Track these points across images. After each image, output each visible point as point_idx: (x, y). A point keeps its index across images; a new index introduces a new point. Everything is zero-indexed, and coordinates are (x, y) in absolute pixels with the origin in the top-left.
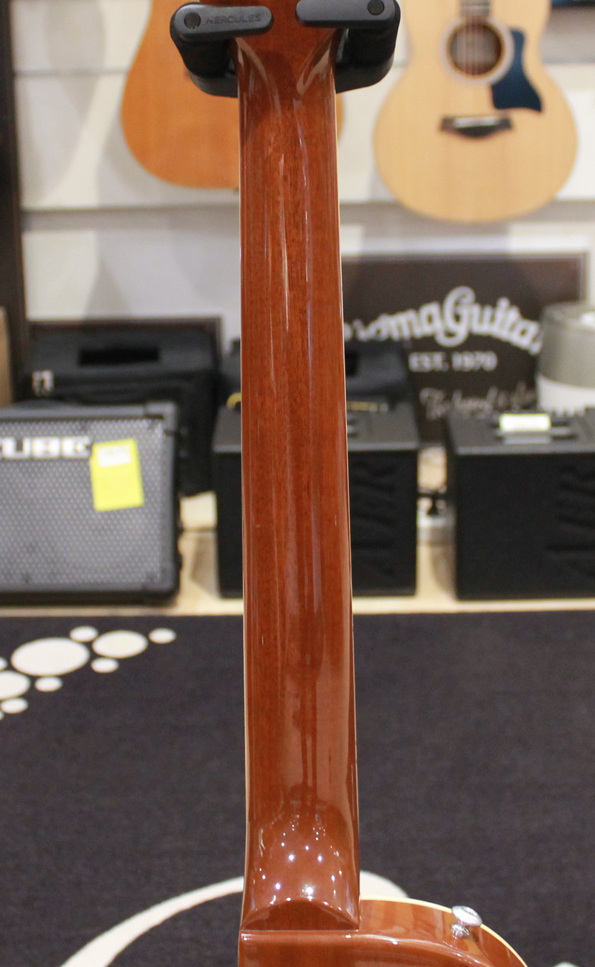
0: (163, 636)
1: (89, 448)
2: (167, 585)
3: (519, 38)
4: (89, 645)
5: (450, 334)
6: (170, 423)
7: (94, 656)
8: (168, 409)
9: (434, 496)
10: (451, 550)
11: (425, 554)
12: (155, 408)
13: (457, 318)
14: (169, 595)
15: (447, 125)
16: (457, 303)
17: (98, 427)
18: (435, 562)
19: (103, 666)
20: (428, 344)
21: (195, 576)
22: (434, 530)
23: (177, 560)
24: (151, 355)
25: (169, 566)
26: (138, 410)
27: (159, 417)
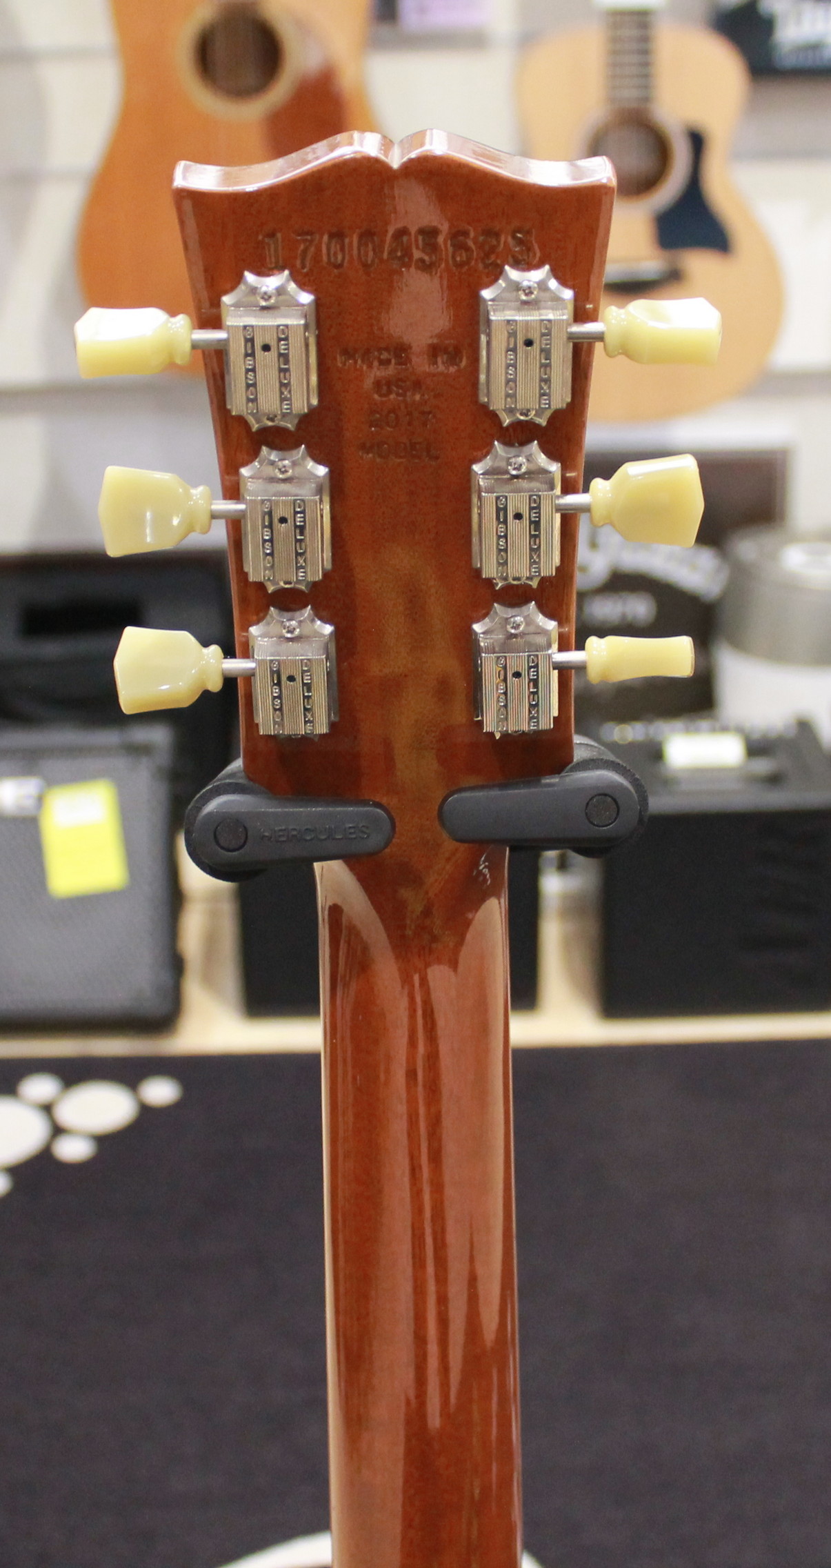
0: (161, 1092)
1: (40, 800)
3: (697, 141)
4: (48, 1109)
6: (163, 758)
7: (58, 1131)
8: (160, 736)
10: (592, 927)
11: (553, 935)
14: (167, 1017)
18: (567, 945)
19: (73, 1150)
21: (208, 979)
22: (568, 896)
23: (177, 965)
25: (165, 977)
27: (144, 750)
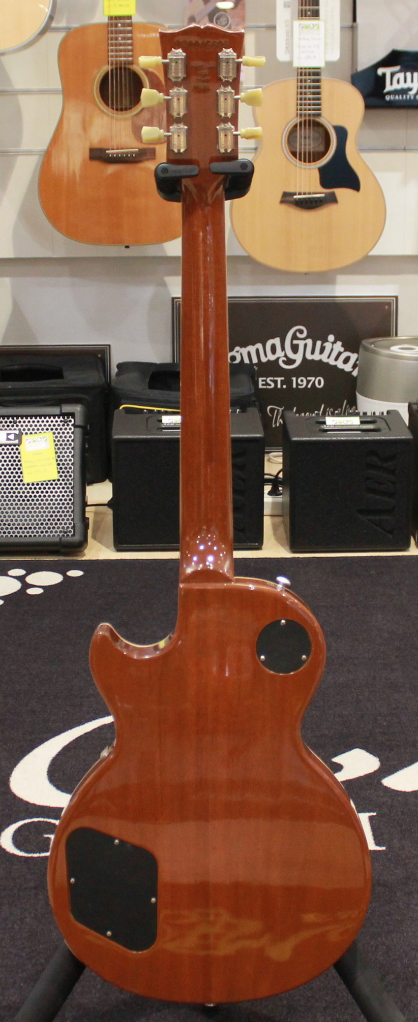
0: (76, 573)
1: (19, 437)
2: (78, 538)
3: (342, 133)
4: (21, 579)
5: (290, 361)
6: (79, 419)
7: (26, 586)
8: (78, 409)
9: (275, 482)
11: (267, 522)
12: (67, 408)
13: (295, 349)
14: (80, 545)
15: (287, 198)
16: (294, 337)
17: (24, 423)
18: (275, 527)
19: (34, 592)
20: (272, 368)
21: (95, 537)
22: (274, 504)
23: (85, 521)
24: (57, 374)
25: (79, 525)
26: (56, 410)
27: (73, 415)
